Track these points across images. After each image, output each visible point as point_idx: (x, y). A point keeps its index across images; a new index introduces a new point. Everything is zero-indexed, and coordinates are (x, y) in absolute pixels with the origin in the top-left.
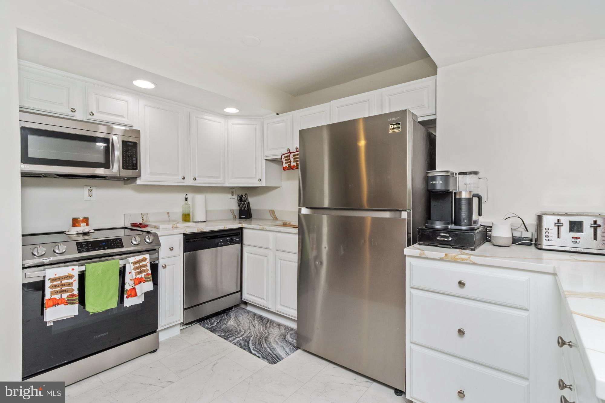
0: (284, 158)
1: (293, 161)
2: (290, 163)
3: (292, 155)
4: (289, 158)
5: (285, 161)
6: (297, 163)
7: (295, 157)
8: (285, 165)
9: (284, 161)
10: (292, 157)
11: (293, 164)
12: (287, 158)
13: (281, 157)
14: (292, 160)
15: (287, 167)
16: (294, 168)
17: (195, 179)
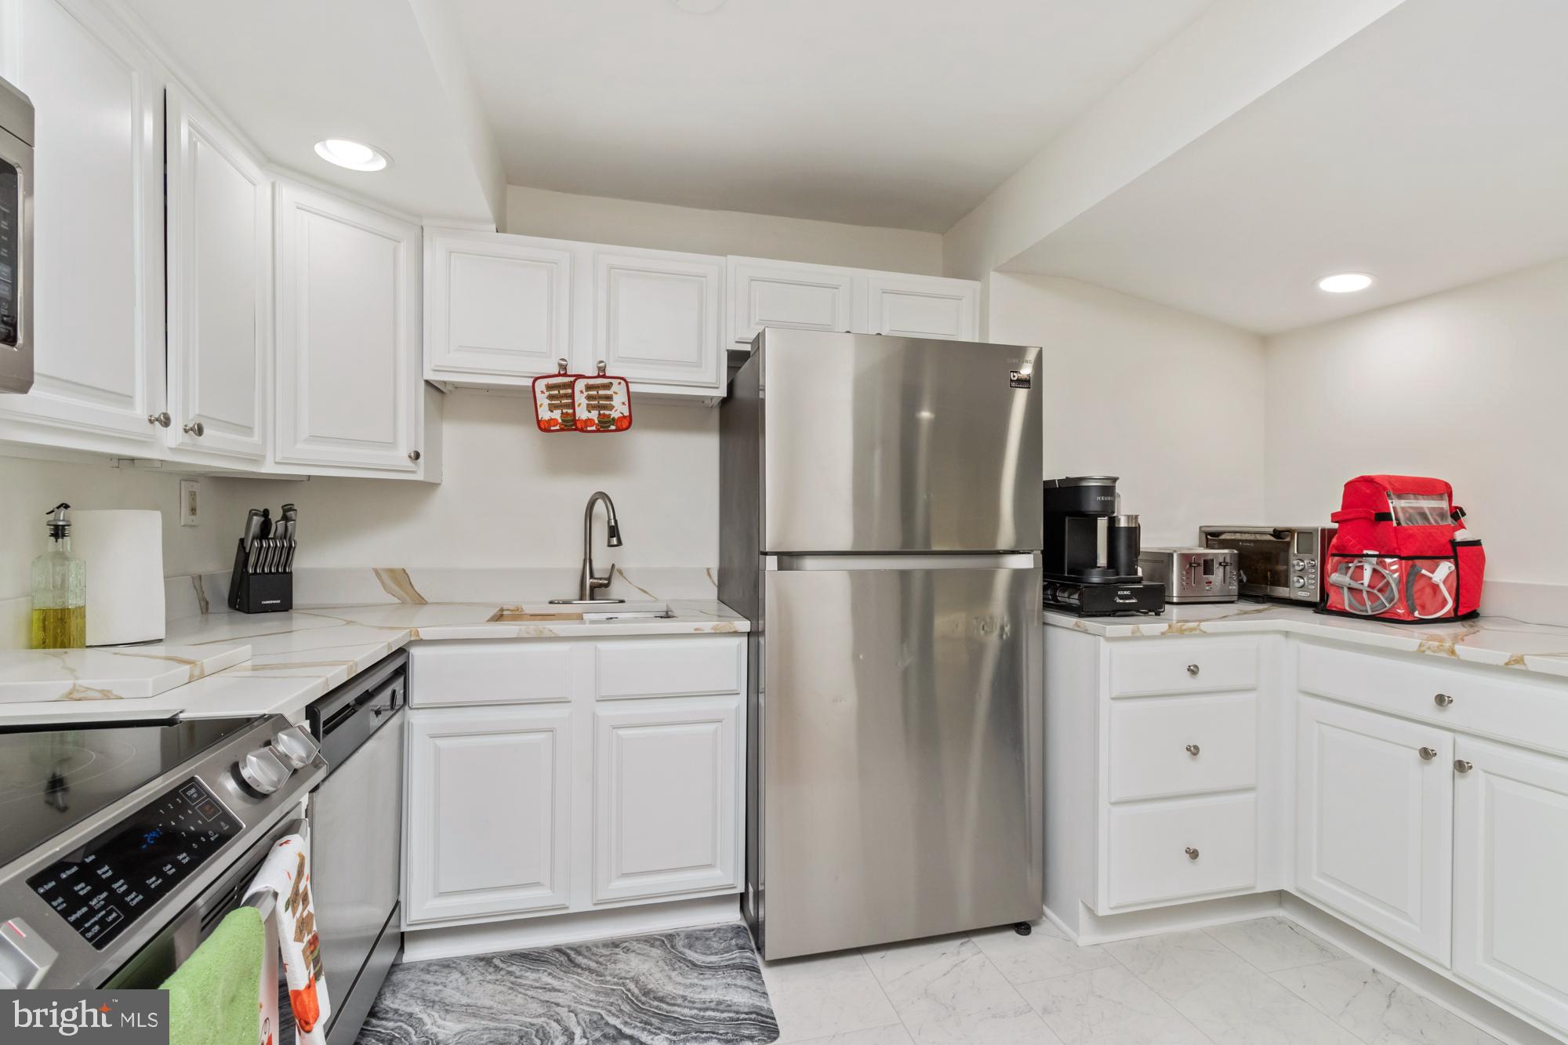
0: (544, 389)
1: (584, 406)
2: (570, 411)
3: (580, 385)
4: (570, 391)
5: (549, 402)
6: (600, 414)
7: (594, 393)
8: (545, 414)
9: (543, 400)
10: (582, 392)
11: (582, 414)
12: (557, 392)
13: (531, 384)
14: (581, 399)
15: (556, 420)
16: (589, 429)
17: (200, 431)
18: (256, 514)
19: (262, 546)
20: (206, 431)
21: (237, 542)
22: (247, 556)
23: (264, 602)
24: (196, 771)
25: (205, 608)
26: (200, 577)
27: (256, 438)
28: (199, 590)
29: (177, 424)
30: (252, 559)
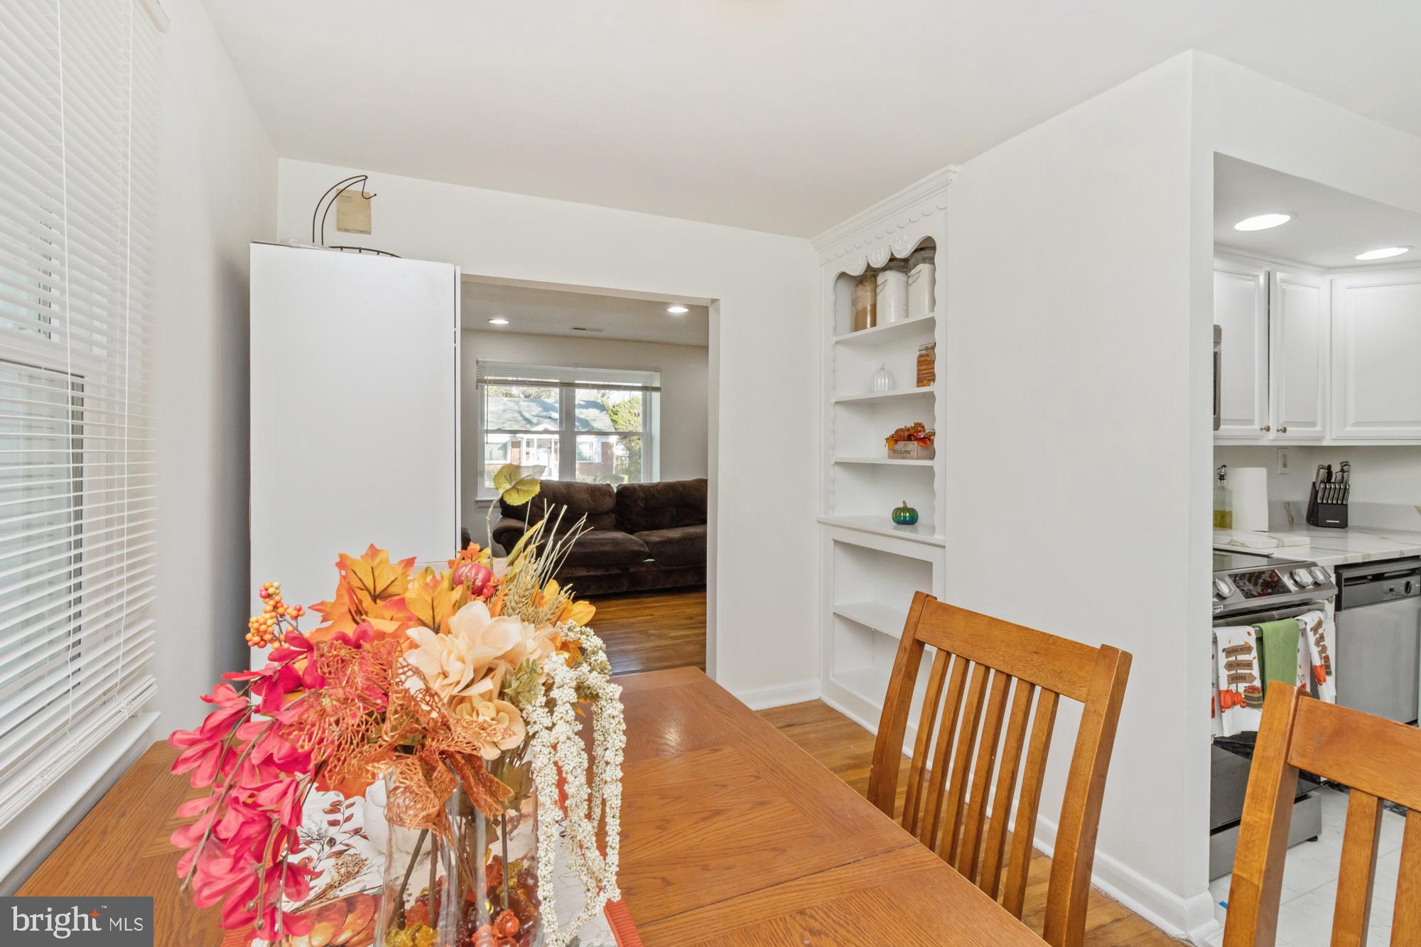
17: (1285, 430)
18: (1322, 468)
19: (1326, 487)
20: (1288, 429)
21: (1312, 484)
22: (1317, 492)
23: (1328, 521)
24: (1276, 568)
25: (1292, 521)
26: (1289, 503)
27: (1318, 428)
28: (1288, 511)
29: (1273, 429)
30: (1320, 495)
